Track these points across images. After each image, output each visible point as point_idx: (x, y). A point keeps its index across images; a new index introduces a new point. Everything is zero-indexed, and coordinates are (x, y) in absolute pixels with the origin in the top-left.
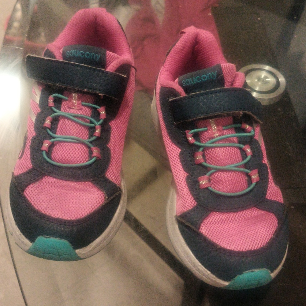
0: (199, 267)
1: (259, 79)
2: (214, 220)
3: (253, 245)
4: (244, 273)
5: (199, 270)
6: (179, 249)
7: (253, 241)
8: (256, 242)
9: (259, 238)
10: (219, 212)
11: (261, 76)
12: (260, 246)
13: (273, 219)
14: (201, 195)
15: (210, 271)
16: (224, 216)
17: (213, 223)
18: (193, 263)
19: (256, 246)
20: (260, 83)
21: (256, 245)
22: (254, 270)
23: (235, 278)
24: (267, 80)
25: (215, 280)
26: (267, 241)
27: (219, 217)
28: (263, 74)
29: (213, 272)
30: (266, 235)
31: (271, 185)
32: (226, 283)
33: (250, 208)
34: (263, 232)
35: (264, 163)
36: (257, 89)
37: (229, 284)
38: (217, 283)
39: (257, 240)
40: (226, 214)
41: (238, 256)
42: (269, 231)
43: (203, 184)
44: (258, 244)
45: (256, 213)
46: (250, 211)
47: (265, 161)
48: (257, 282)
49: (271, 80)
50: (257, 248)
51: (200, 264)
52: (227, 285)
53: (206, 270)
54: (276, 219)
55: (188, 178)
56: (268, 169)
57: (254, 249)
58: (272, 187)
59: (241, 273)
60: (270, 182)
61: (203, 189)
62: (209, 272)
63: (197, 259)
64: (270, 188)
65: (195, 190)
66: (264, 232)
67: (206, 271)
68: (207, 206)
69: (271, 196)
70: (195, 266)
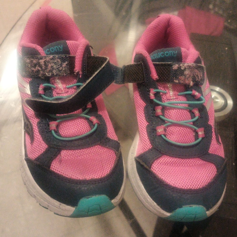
0: (148, 199)
2: (164, 161)
3: (193, 186)
4: (184, 206)
5: (147, 201)
6: (135, 184)
7: (194, 182)
8: (197, 184)
9: (200, 181)
10: (169, 156)
12: (200, 187)
13: (213, 168)
14: (157, 140)
15: (156, 202)
16: (173, 160)
17: (163, 164)
18: (144, 195)
19: (196, 187)
21: (196, 185)
22: (192, 206)
23: (176, 210)
25: (159, 210)
26: (206, 184)
27: (169, 160)
29: (158, 204)
30: (206, 179)
31: (213, 143)
32: (168, 214)
33: (195, 158)
34: (203, 176)
35: (209, 124)
37: (171, 215)
38: (161, 213)
39: (198, 182)
40: (175, 159)
41: (180, 192)
42: (208, 176)
43: (159, 132)
44: (198, 185)
45: (200, 162)
46: (194, 160)
47: (210, 123)
48: (194, 216)
50: (196, 188)
51: (149, 197)
52: (169, 216)
53: (153, 201)
54: (216, 168)
55: (148, 127)
56: (212, 129)
57: (194, 189)
58: (214, 144)
59: (181, 207)
60: (213, 140)
61: (159, 136)
62: (155, 204)
63: (147, 192)
64: (212, 145)
65: (152, 136)
66: (205, 176)
67: (153, 203)
68: (161, 150)
69: (212, 151)
70: (145, 198)
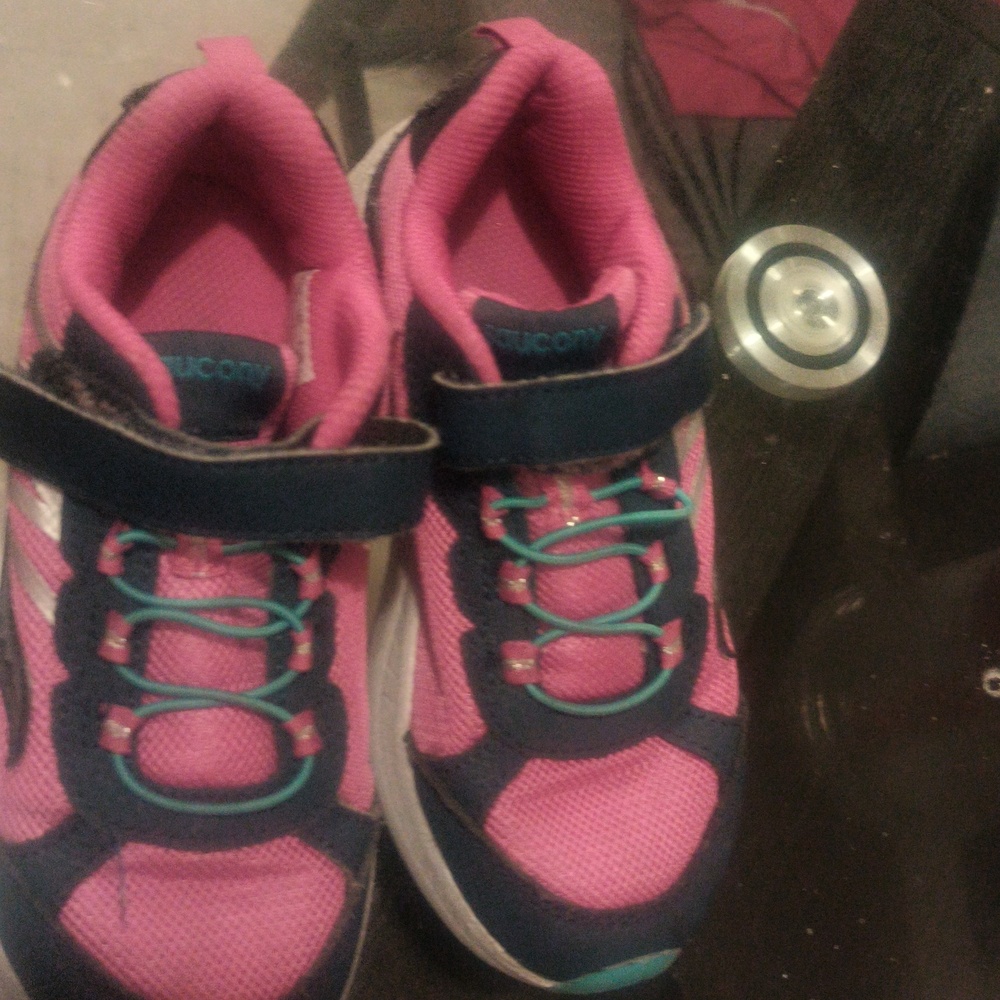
1: (807, 297)
2: (535, 788)
11: (821, 290)
16: (567, 772)
20: (798, 313)
24: (826, 319)
27: (553, 777)
28: (833, 288)
33: (642, 742)
36: (775, 326)
40: (574, 767)
49: (838, 330)
53: (491, 939)
67: (491, 943)
